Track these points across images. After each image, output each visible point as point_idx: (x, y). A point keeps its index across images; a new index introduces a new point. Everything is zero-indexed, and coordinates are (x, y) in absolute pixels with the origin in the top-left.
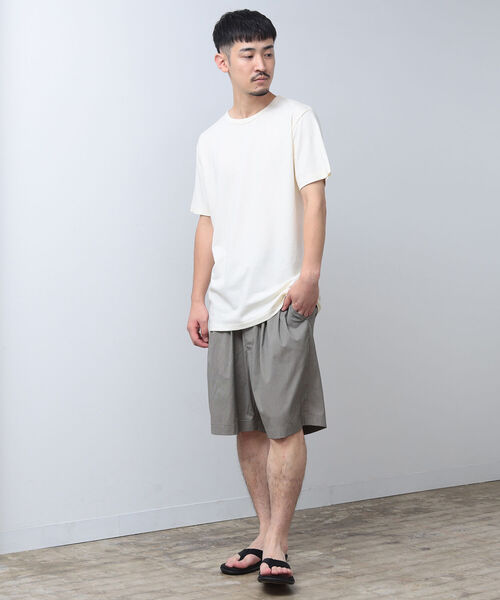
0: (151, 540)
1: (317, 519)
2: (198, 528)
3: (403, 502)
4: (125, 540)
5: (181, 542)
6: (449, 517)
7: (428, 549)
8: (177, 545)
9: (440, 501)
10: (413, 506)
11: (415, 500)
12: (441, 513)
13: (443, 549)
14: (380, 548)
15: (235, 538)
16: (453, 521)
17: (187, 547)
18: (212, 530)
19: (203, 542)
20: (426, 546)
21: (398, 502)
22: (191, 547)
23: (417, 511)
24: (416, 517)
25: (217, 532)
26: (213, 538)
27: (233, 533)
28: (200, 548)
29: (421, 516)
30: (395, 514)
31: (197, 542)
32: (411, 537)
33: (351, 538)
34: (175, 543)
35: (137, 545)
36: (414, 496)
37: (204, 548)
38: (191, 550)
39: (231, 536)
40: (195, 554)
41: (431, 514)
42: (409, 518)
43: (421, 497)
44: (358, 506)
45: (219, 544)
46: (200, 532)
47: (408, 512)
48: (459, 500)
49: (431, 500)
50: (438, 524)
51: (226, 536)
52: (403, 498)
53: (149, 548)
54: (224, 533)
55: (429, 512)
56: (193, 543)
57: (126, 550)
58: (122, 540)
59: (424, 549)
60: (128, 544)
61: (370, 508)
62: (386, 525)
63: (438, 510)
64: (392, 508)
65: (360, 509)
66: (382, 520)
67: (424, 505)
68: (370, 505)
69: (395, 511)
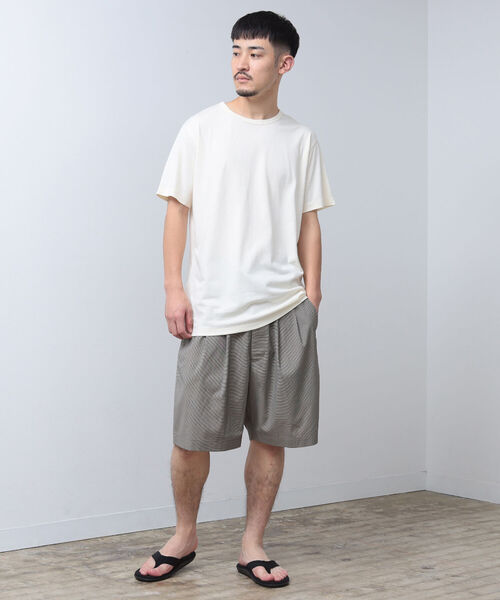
0: (70, 550)
1: (237, 530)
2: (118, 538)
3: (323, 512)
4: (44, 550)
5: (99, 552)
6: (369, 528)
7: (349, 560)
8: (97, 555)
9: (361, 512)
10: (333, 516)
11: (336, 510)
12: (361, 523)
13: (363, 559)
14: (300, 558)
16: (376, 531)
17: (106, 557)
18: (131, 540)
19: (122, 552)
20: (347, 557)
21: (318, 512)
23: (337, 521)
24: (337, 527)
25: (136, 543)
26: (132, 548)
27: (152, 543)
28: (120, 559)
29: (342, 526)
30: (315, 525)
31: (117, 552)
32: (332, 548)
33: (271, 548)
34: (93, 553)
35: (56, 555)
36: (335, 506)
37: (123, 558)
38: (109, 561)
39: (151, 546)
41: (351, 525)
42: (330, 529)
43: (341, 508)
44: (278, 517)
45: (138, 554)
46: (120, 542)
47: (329, 523)
48: (381, 510)
49: (352, 510)
50: (358, 535)
51: (144, 546)
52: (323, 509)
53: (69, 558)
54: (142, 543)
55: (350, 522)
56: (112, 553)
57: (44, 560)
58: (41, 550)
59: (344, 560)
60: (46, 553)
61: (291, 518)
62: (307, 536)
63: (358, 520)
64: (313, 518)
65: (279, 519)
66: (303, 531)
67: (345, 516)
68: (290, 516)
69: (316, 521)
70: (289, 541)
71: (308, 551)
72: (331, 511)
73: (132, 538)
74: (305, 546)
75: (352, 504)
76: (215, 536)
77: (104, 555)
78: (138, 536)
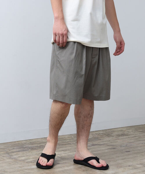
2: (24, 142)
3: (116, 131)
6: (137, 138)
7: (129, 152)
8: (13, 149)
9: (132, 131)
10: (120, 133)
11: (121, 131)
12: (134, 136)
15: (40, 146)
17: (18, 150)
18: (31, 143)
19: (25, 148)
20: (128, 150)
21: (114, 131)
22: (19, 150)
23: (123, 135)
24: (122, 137)
26: (30, 146)
27: (40, 144)
28: (24, 151)
29: (125, 137)
30: (113, 136)
31: (23, 148)
33: (93, 146)
34: (12, 148)
37: (25, 150)
40: (21, 153)
41: (129, 136)
42: (119, 138)
43: (124, 129)
44: (97, 133)
45: (32, 149)
46: (25, 143)
47: (119, 136)
49: (129, 130)
51: (36, 145)
52: (116, 130)
54: (35, 144)
55: (128, 135)
56: (20, 148)
59: (127, 152)
61: (102, 134)
62: (109, 141)
63: (132, 135)
64: (112, 134)
65: (97, 134)
66: (107, 139)
67: (126, 133)
68: (102, 132)
69: (113, 135)
70: (101, 143)
71: (110, 148)
72: (119, 131)
73: (31, 141)
74: (109, 145)
75: (128, 128)
76: (68, 141)
77: (16, 149)
78: (34, 141)
